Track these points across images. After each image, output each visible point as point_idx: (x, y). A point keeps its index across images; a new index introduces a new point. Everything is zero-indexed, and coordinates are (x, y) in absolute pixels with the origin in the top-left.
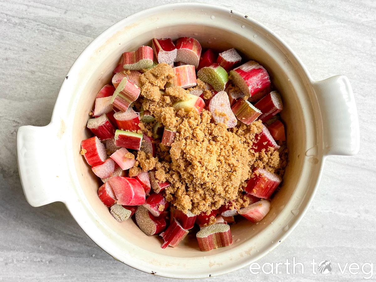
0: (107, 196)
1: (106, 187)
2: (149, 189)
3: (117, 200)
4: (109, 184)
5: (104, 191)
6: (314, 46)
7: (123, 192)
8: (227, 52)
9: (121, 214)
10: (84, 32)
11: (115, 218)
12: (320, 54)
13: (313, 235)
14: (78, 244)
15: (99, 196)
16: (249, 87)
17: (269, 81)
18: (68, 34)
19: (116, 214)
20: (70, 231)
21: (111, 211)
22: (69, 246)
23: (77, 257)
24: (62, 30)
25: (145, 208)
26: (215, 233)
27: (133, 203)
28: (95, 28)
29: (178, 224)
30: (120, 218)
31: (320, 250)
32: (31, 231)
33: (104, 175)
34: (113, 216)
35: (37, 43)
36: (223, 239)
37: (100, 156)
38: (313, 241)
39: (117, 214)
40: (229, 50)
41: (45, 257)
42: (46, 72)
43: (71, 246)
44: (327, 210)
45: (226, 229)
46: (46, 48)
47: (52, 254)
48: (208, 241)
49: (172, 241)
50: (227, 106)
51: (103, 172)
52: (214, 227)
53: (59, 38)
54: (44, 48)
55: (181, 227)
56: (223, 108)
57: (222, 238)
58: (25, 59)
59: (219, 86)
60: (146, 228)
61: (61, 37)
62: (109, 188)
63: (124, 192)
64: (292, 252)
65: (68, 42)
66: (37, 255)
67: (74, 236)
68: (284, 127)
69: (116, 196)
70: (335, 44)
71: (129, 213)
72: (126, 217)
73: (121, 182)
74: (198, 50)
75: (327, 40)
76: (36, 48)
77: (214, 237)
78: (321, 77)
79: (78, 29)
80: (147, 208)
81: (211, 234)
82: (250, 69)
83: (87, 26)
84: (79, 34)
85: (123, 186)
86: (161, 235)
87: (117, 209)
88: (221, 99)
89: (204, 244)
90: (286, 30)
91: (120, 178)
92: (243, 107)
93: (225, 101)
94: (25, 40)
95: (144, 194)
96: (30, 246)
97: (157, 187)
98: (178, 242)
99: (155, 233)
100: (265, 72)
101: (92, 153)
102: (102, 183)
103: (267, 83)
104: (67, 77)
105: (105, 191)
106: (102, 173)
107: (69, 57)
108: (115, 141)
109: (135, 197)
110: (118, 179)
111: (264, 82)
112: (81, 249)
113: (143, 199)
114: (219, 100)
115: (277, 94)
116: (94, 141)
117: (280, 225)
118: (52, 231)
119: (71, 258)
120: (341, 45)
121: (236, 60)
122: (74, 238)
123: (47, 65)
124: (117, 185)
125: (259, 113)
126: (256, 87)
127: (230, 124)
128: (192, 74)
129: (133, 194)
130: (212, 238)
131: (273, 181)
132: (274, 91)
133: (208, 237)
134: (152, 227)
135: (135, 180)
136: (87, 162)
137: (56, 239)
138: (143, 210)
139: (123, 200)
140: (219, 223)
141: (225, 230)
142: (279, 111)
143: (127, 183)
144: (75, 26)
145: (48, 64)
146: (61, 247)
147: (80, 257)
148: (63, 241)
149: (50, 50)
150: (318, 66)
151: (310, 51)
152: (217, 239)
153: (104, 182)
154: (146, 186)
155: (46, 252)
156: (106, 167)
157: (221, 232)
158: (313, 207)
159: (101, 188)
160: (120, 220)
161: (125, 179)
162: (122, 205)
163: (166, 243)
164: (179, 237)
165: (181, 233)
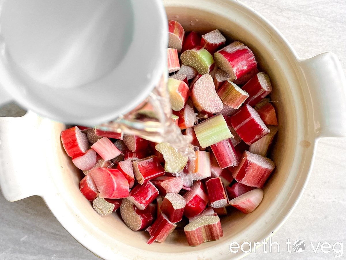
0: (88, 189)
1: (87, 180)
2: (133, 180)
3: (99, 193)
4: (91, 176)
6: (306, 23)
7: (105, 184)
8: (210, 34)
9: (103, 208)
11: (97, 212)
12: (313, 32)
13: (316, 227)
14: (62, 243)
15: (81, 189)
16: (234, 69)
17: (255, 61)
19: (98, 208)
21: (93, 205)
22: (52, 245)
23: (61, 257)
25: (130, 201)
26: (204, 226)
27: (116, 196)
29: (165, 217)
30: (103, 213)
32: (12, 230)
33: (86, 167)
34: (96, 211)
36: (213, 232)
37: (80, 147)
39: (100, 208)
40: (213, 31)
41: (27, 258)
43: (54, 245)
45: (215, 221)
47: (35, 254)
48: (196, 235)
49: (159, 236)
50: (212, 89)
51: (85, 163)
52: (203, 219)
55: (167, 220)
56: (208, 92)
57: (211, 231)
59: (204, 69)
60: (131, 223)
62: (91, 180)
63: (106, 184)
66: (19, 255)
67: (57, 235)
68: (275, 109)
69: (98, 189)
70: (328, 20)
71: (112, 206)
72: (109, 212)
73: (103, 174)
74: (181, 33)
75: (319, 17)
77: (203, 230)
80: (132, 201)
81: (200, 227)
82: (234, 50)
85: (104, 178)
86: (148, 230)
87: (100, 201)
88: (205, 82)
89: (192, 237)
90: (275, 8)
91: (101, 169)
92: (229, 90)
93: (209, 84)
95: (128, 186)
96: (12, 246)
97: (140, 178)
98: (165, 237)
99: (140, 228)
100: (251, 52)
101: (72, 144)
102: (84, 176)
103: (254, 64)
105: (86, 184)
106: (83, 164)
108: (96, 130)
109: (117, 189)
110: (99, 170)
111: (251, 63)
112: (65, 248)
113: (127, 191)
114: (203, 83)
115: (264, 76)
116: (74, 131)
117: (273, 214)
120: (335, 22)
121: (220, 41)
122: (57, 236)
124: (99, 177)
125: (245, 95)
126: (241, 68)
127: (216, 108)
128: (174, 58)
129: (116, 186)
130: (201, 231)
131: (265, 168)
132: (262, 72)
133: (197, 230)
134: (137, 221)
135: (118, 171)
136: (67, 153)
137: (38, 238)
138: (128, 203)
139: (105, 193)
140: (208, 215)
141: (214, 222)
142: (268, 93)
143: (108, 175)
146: (44, 247)
147: (64, 257)
148: (46, 240)
150: (311, 44)
151: (302, 29)
152: (206, 232)
153: (85, 174)
154: (130, 177)
156: (87, 158)
157: (210, 224)
159: (82, 181)
160: (102, 214)
161: (107, 170)
162: (105, 199)
163: (152, 238)
164: (166, 231)
165: (168, 227)
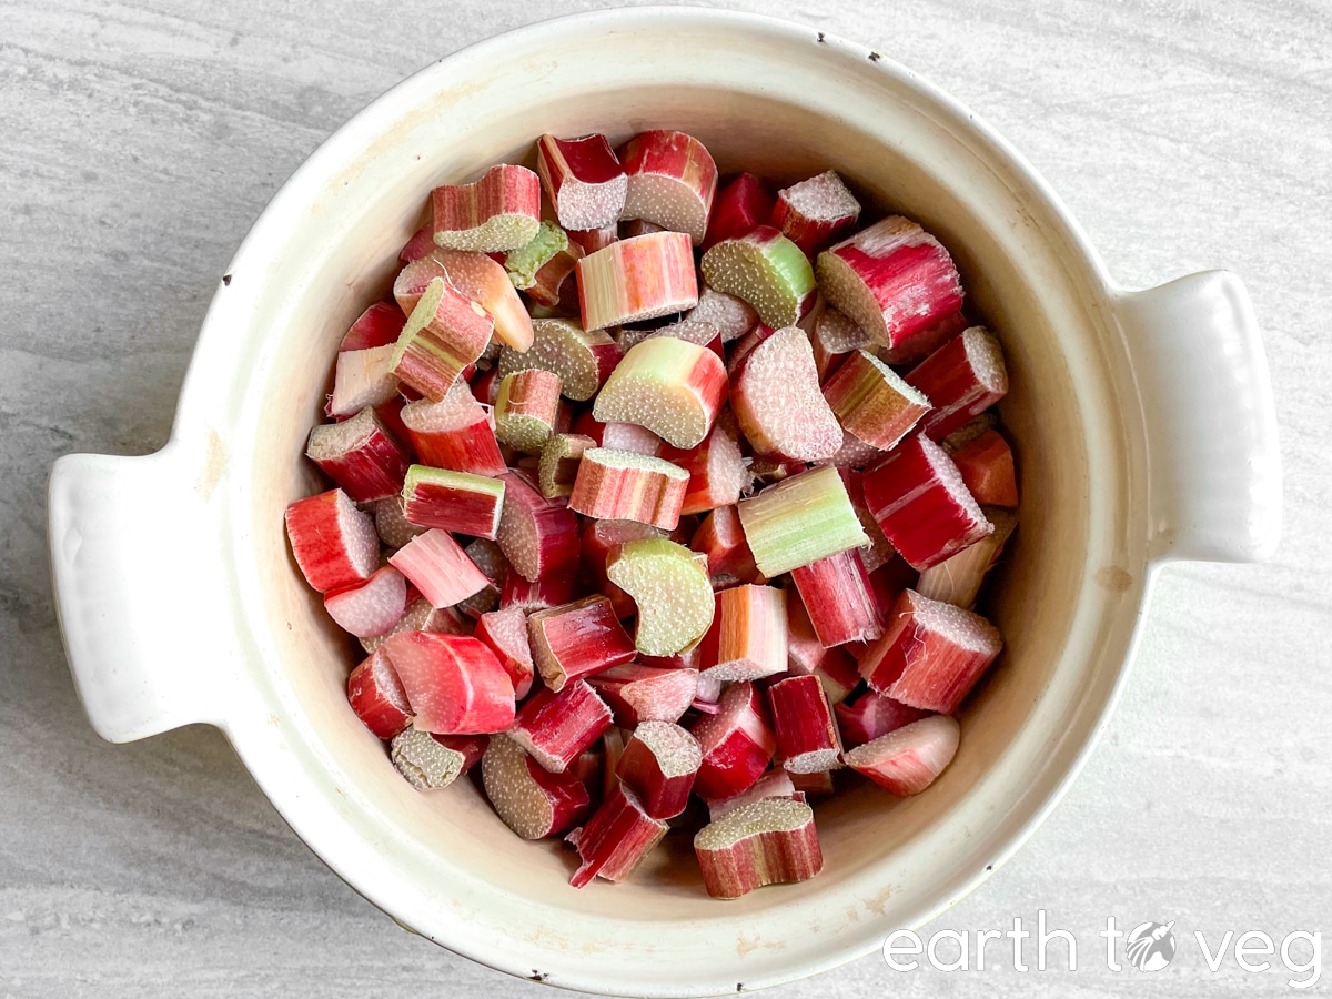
0: (379, 701)
1: (373, 670)
2: (527, 676)
3: (415, 715)
4: (386, 659)
5: (366, 683)
6: (1126, 159)
7: (434, 686)
8: (808, 185)
9: (428, 764)
10: (302, 110)
11: (407, 778)
12: (1150, 190)
13: (1116, 836)
14: (286, 865)
15: (351, 700)
16: (885, 312)
17: (958, 289)
18: (244, 118)
19: (411, 765)
20: (256, 817)
21: (394, 754)
22: (253, 869)
23: (282, 910)
24: (224, 107)
25: (514, 742)
26: (761, 835)
27: (470, 724)
28: (341, 98)
29: (631, 801)
30: (426, 780)
31: (1137, 889)
32: (120, 820)
33: (369, 627)
34: (402, 772)
35: (135, 153)
36: (790, 854)
37: (351, 558)
38: (1113, 858)
39: (415, 763)
40: (817, 178)
41: (170, 909)
42: (167, 255)
43: (259, 869)
44: (1167, 747)
45: (798, 819)
46: (166, 172)
47: (195, 898)
48: (734, 864)
49: (610, 861)
50: (808, 380)
51: (366, 614)
52: (756, 811)
53: (213, 133)
54: (161, 172)
55: (639, 809)
56: (792, 390)
57: (783, 853)
58: (93, 210)
59: (779, 308)
60: (519, 815)
61: (221, 131)
62: (386, 672)
63: (439, 688)
64: (1040, 894)
65: (245, 150)
66: (144, 900)
67: (270, 837)
68: (1013, 454)
69: (411, 701)
70: (1202, 152)
71: (457, 760)
72: (444, 777)
73: (427, 652)
74: (705, 180)
75: (1172, 140)
76: (132, 171)
77: (757, 848)
78: (1152, 271)
79: (281, 103)
80: (522, 742)
81: (747, 837)
82: (889, 248)
83: (311, 88)
84: (284, 120)
85: (433, 668)
86: (572, 838)
87: (416, 744)
88: (783, 355)
89: (721, 871)
90: (1026, 101)
91: (422, 636)
92: (864, 385)
93: (799, 363)
94: (93, 141)
95: (510, 695)
96: (118, 869)
97: (554, 669)
98: (629, 865)
99: (548, 831)
100: (946, 257)
101: (323, 548)
102: (363, 655)
103: (952, 296)
104: (227, 279)
105: (372, 684)
106: (362, 617)
107: (250, 201)
108: (406, 505)
109: (476, 705)
110: (415, 641)
111: (942, 295)
112: (295, 881)
113: (507, 710)
114: (777, 359)
115: (986, 339)
116: (332, 505)
117: (992, 808)
118: (194, 819)
119: (259, 912)
120: (1224, 159)
121: (842, 213)
122: (270, 842)
123: (171, 230)
124: (414, 662)
125: (919, 406)
126: (911, 311)
127: (818, 445)
128: (681, 268)
129: (471, 695)
130: (751, 850)
131: (970, 652)
132: (978, 328)
133: (736, 847)
134: (538, 809)
135: (479, 646)
136: (308, 579)
137: (208, 848)
138: (507, 748)
139: (435, 716)
140: (774, 798)
141: (796, 823)
142: (996, 399)
143: (446, 657)
144: (269, 90)
145: (174, 227)
146: (226, 876)
147: (292, 910)
148: (232, 853)
149: (180, 177)
150: (1140, 231)
151: (1110, 177)
152: (766, 856)
153: (369, 650)
154: (518, 666)
155: (172, 892)
156: (376, 597)
157: (783, 830)
158: (1115, 737)
159: (356, 674)
160: (424, 784)
161: (441, 641)
162: (431, 733)
163: (587, 865)
164: (634, 847)
165: (640, 832)
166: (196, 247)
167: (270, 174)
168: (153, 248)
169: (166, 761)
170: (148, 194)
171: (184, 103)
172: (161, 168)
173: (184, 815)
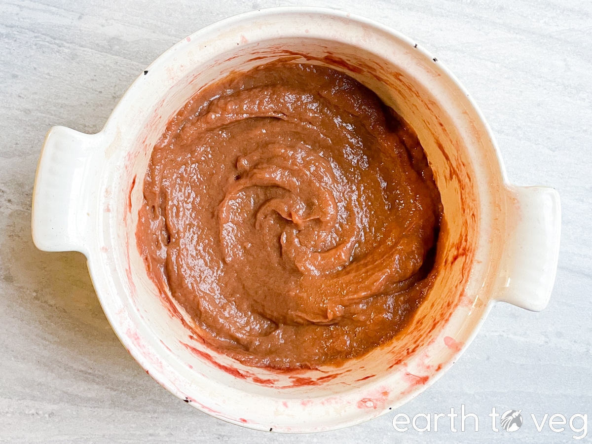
6: (472, 70)
10: (110, 48)
13: (474, 372)
14: (96, 387)
18: (84, 51)
20: (83, 365)
24: (75, 46)
28: (128, 43)
31: (484, 396)
38: (473, 382)
44: (496, 331)
46: (48, 74)
53: (70, 57)
54: (46, 74)
58: (15, 91)
61: (74, 57)
64: (440, 399)
65: (84, 65)
70: (505, 67)
75: (492, 62)
76: (34, 75)
79: (100, 44)
83: (114, 38)
84: (102, 52)
90: (428, 45)
107: (86, 87)
118: (55, 366)
120: (515, 70)
137: (61, 379)
144: (95, 39)
149: (55, 77)
166: (62, 107)
167: (95, 76)
168: (42, 107)
169: (43, 339)
170: (41, 84)
171: (57, 44)
172: (46, 72)
173: (50, 364)
